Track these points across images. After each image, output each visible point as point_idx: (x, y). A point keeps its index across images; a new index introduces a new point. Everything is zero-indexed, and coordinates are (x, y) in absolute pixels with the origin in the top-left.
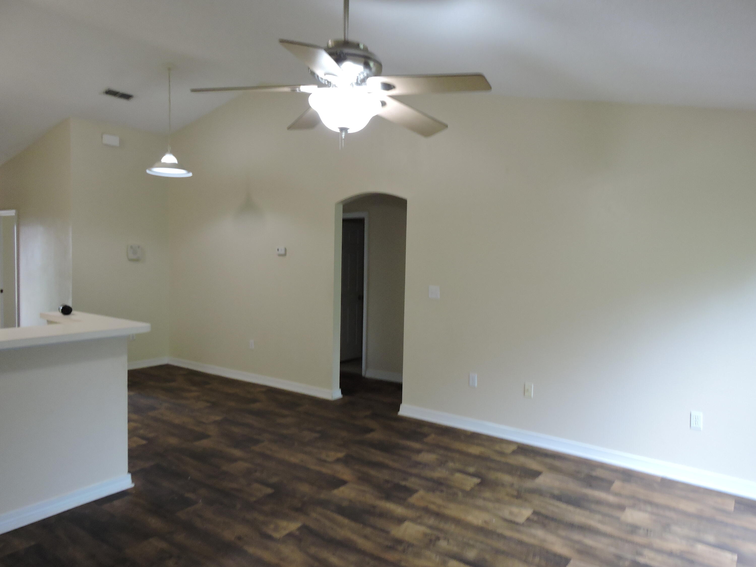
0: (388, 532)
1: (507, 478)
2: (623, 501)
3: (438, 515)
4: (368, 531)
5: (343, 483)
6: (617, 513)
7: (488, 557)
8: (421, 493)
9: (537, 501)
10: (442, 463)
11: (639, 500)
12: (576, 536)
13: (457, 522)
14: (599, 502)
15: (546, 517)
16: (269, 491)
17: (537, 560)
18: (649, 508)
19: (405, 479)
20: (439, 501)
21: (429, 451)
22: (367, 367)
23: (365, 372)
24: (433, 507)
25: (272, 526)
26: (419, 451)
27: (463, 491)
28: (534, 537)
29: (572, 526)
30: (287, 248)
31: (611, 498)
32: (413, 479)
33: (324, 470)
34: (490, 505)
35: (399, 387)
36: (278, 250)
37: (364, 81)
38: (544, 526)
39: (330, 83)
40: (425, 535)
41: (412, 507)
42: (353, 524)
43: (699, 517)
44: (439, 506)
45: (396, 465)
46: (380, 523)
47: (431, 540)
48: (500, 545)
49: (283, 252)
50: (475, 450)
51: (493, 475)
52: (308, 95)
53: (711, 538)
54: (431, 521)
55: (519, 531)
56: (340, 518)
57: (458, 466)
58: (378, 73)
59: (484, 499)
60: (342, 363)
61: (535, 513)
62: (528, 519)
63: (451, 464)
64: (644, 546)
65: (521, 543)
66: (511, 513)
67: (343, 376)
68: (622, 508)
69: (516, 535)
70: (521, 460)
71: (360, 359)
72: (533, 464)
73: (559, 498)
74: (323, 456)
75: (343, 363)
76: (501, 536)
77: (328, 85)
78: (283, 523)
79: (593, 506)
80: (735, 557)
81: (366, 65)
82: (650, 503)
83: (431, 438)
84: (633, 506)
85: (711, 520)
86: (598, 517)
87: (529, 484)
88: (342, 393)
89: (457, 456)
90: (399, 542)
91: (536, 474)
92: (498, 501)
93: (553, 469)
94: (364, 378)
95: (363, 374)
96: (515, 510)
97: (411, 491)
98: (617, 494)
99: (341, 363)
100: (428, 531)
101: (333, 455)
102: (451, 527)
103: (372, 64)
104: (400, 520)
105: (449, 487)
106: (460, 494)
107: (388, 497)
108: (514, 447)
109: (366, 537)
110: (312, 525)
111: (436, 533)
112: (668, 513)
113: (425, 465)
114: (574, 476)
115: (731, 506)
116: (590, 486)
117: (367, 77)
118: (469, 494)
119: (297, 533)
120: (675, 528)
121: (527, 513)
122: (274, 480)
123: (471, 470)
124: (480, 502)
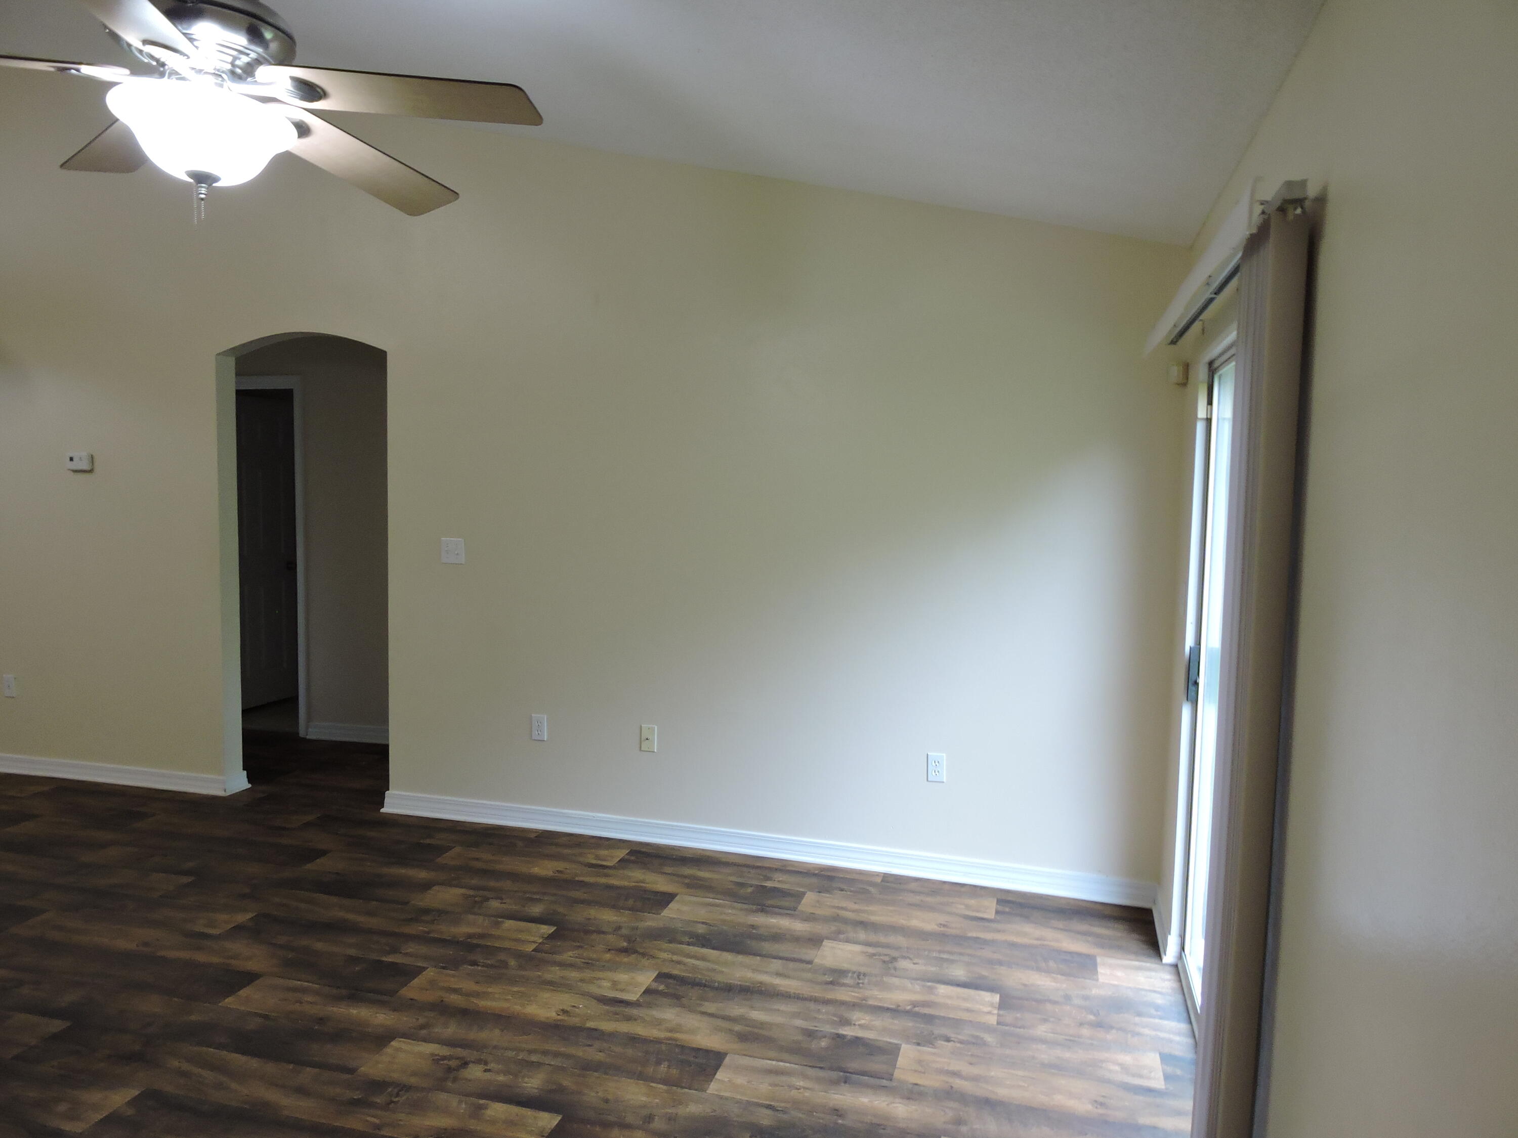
0: (352, 1071)
1: (608, 916)
2: (819, 928)
3: (467, 1015)
4: (307, 1075)
5: (249, 978)
6: (807, 953)
7: (567, 1082)
8: (431, 973)
9: (665, 953)
10: (474, 906)
11: (845, 921)
12: (737, 1009)
13: (504, 1020)
14: (777, 937)
15: (682, 981)
16: (57, 1025)
17: (663, 1068)
18: (862, 935)
19: (395, 950)
20: (469, 985)
21: (448, 883)
22: (309, 719)
23: (307, 728)
24: (455, 999)
25: (62, 1107)
26: (426, 886)
27: (519, 955)
28: (658, 1023)
29: (729, 990)
30: (94, 454)
31: (798, 926)
32: (412, 948)
33: (201, 957)
34: (573, 975)
35: (380, 753)
36: (71, 459)
37: (249, 70)
38: (676, 999)
39: (163, 65)
40: (437, 1060)
41: (410, 1005)
42: (270, 1068)
43: (941, 937)
44: (469, 994)
45: (374, 922)
46: (336, 1053)
47: (449, 1070)
48: (593, 1054)
49: (85, 466)
50: (544, 868)
51: (580, 915)
52: (107, 86)
53: (959, 972)
54: (452, 1029)
55: (629, 1019)
56: (238, 1060)
57: (510, 905)
58: (285, 59)
59: (563, 965)
60: (245, 712)
61: (662, 977)
62: (648, 991)
63: (495, 904)
64: (854, 1006)
65: (633, 1040)
66: (615, 985)
67: (250, 739)
68: (815, 941)
69: (624, 1027)
70: (638, 876)
71: (293, 700)
72: (658, 882)
73: (704, 941)
74: (200, 927)
75: (247, 712)
76: (595, 1034)
77: (157, 69)
78: (94, 1096)
79: (767, 947)
80: (996, 998)
81: (254, 34)
82: (863, 925)
83: (454, 856)
84: (835, 937)
85: (961, 939)
86: (776, 965)
87: (651, 921)
88: (250, 779)
89: (507, 884)
90: (378, 1085)
91: (665, 899)
92: (589, 964)
93: (696, 885)
94: (304, 740)
95: (302, 733)
96: (623, 977)
97: (408, 973)
98: (810, 918)
99: (243, 711)
100: (445, 1051)
101: (225, 920)
102: (492, 1035)
103: (268, 35)
104: (382, 1039)
105: (491, 951)
106: (512, 963)
107: (355, 996)
108: (622, 853)
109: (301, 1091)
110: (168, 1086)
111: (459, 1052)
112: (892, 939)
113: (441, 914)
114: (732, 894)
115: (989, 908)
116: (763, 909)
117: (258, 62)
118: (531, 960)
119: (130, 1112)
120: (903, 964)
121: (646, 978)
122: (68, 998)
123: (536, 910)
124: (554, 973)
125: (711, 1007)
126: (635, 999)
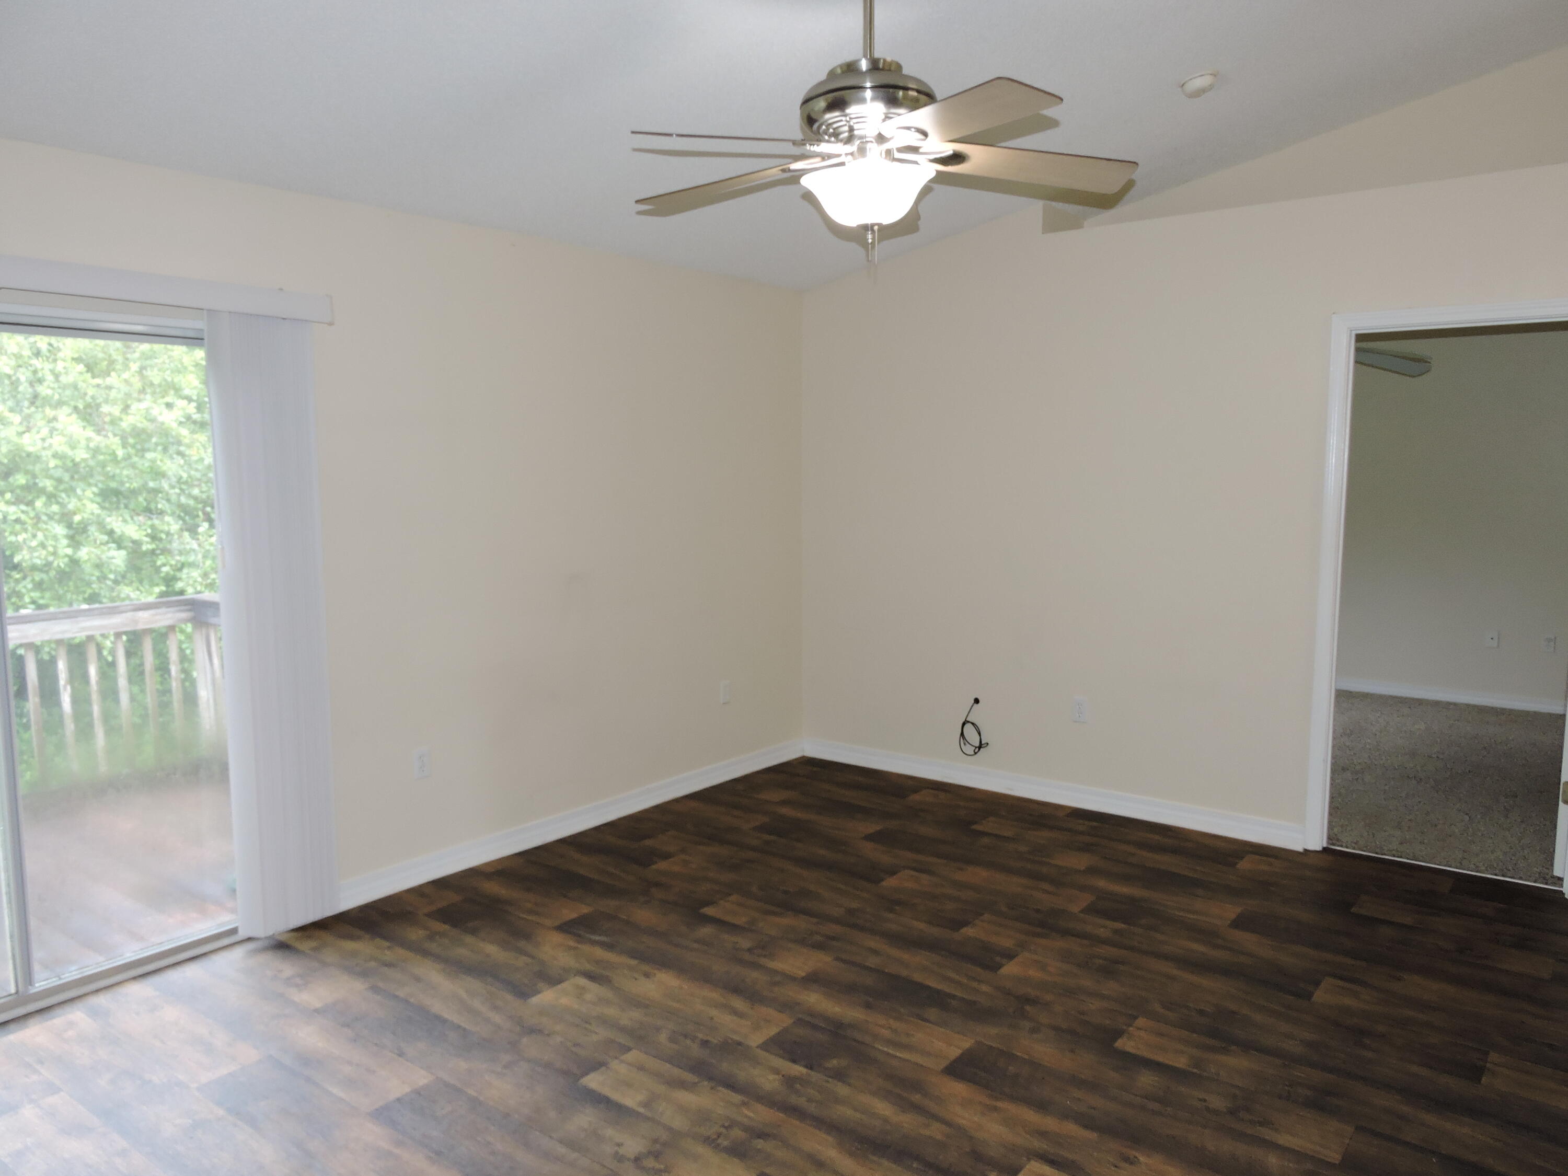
125: (936, 1131)
126: (1033, 1162)
